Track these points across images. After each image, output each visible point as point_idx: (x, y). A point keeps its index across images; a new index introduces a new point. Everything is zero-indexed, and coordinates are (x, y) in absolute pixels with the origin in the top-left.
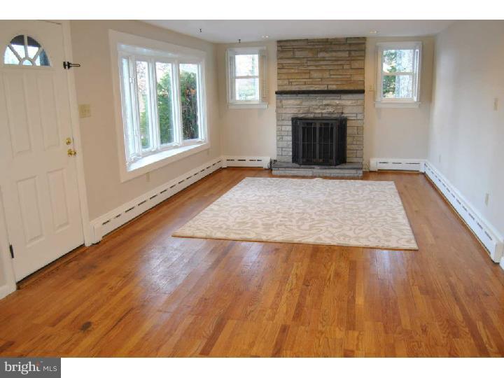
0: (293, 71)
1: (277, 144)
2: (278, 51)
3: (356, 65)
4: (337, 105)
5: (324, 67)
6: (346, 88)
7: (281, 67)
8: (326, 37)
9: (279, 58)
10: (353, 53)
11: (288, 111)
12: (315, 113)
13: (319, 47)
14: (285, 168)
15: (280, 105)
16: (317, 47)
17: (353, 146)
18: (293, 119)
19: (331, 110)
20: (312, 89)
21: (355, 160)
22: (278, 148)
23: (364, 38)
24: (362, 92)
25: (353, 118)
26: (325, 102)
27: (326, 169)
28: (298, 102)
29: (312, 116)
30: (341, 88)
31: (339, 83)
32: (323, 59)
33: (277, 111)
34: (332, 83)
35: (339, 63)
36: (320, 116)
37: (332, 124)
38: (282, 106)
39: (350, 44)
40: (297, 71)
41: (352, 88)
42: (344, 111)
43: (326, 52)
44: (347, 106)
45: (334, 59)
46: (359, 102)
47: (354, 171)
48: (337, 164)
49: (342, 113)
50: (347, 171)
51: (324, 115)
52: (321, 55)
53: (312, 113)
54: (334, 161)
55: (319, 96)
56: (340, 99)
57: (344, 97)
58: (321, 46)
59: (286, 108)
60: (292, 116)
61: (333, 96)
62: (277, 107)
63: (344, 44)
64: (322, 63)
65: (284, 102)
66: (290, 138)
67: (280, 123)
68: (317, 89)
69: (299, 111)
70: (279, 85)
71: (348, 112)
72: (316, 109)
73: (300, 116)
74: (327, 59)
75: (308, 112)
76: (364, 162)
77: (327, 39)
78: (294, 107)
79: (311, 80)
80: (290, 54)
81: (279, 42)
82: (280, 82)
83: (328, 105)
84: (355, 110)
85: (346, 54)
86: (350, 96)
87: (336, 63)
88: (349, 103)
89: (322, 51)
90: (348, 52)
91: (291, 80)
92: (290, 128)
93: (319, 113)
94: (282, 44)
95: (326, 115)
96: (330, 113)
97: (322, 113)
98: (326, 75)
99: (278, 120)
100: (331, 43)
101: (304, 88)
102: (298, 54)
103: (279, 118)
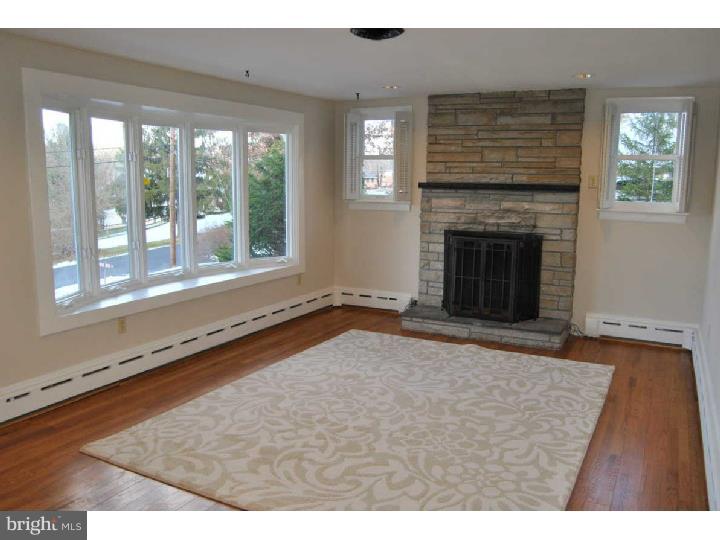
0: (453, 148)
1: (421, 275)
2: (430, 114)
3: (566, 139)
4: (526, 212)
5: (508, 143)
6: (546, 181)
7: (433, 141)
8: (514, 89)
9: (431, 126)
10: (560, 119)
11: (440, 218)
12: (486, 224)
13: (497, 106)
14: (423, 318)
15: (427, 206)
16: (494, 106)
17: (553, 288)
18: (447, 233)
19: (514, 219)
20: (484, 181)
21: (555, 314)
22: (421, 280)
23: (583, 91)
24: (575, 189)
25: (554, 238)
26: (506, 205)
27: (491, 327)
28: (458, 203)
29: (480, 228)
30: (535, 181)
31: (533, 171)
32: (507, 128)
33: (421, 217)
34: (521, 171)
35: (534, 135)
36: (495, 229)
37: (508, 247)
38: (431, 208)
39: (556, 102)
40: (460, 149)
41: (555, 181)
42: (538, 224)
43: (512, 115)
44: (544, 213)
45: (524, 127)
46: (566, 209)
47: (545, 338)
48: (515, 321)
49: (535, 226)
50: (532, 336)
51: (502, 229)
52: (503, 120)
53: (480, 223)
54: (509, 313)
55: (494, 195)
56: (532, 201)
57: (540, 197)
58: (502, 106)
59: (436, 212)
60: (445, 227)
61: (517, 195)
62: (422, 210)
63: (544, 101)
64: (502, 135)
65: (435, 202)
66: (441, 266)
67: (427, 238)
68: (492, 182)
69: (459, 219)
70: (429, 173)
71: (544, 226)
72: (489, 216)
73: (461, 228)
74: (513, 127)
75: (474, 221)
76: (573, 321)
77: (515, 92)
78: (452, 211)
79: (484, 164)
80: (449, 119)
81: (432, 98)
82: (431, 166)
83: (508, 211)
84: (559, 222)
85: (547, 120)
86: (550, 197)
87: (527, 136)
88: (547, 208)
89: (503, 113)
90: (549, 117)
91: (448, 165)
92: (441, 248)
93: (493, 225)
94: (436, 101)
95: (507, 229)
96: (512, 225)
97: (498, 225)
98: (511, 156)
99: (423, 232)
100: (520, 100)
101: (471, 179)
102: (462, 119)
103: (426, 228)
